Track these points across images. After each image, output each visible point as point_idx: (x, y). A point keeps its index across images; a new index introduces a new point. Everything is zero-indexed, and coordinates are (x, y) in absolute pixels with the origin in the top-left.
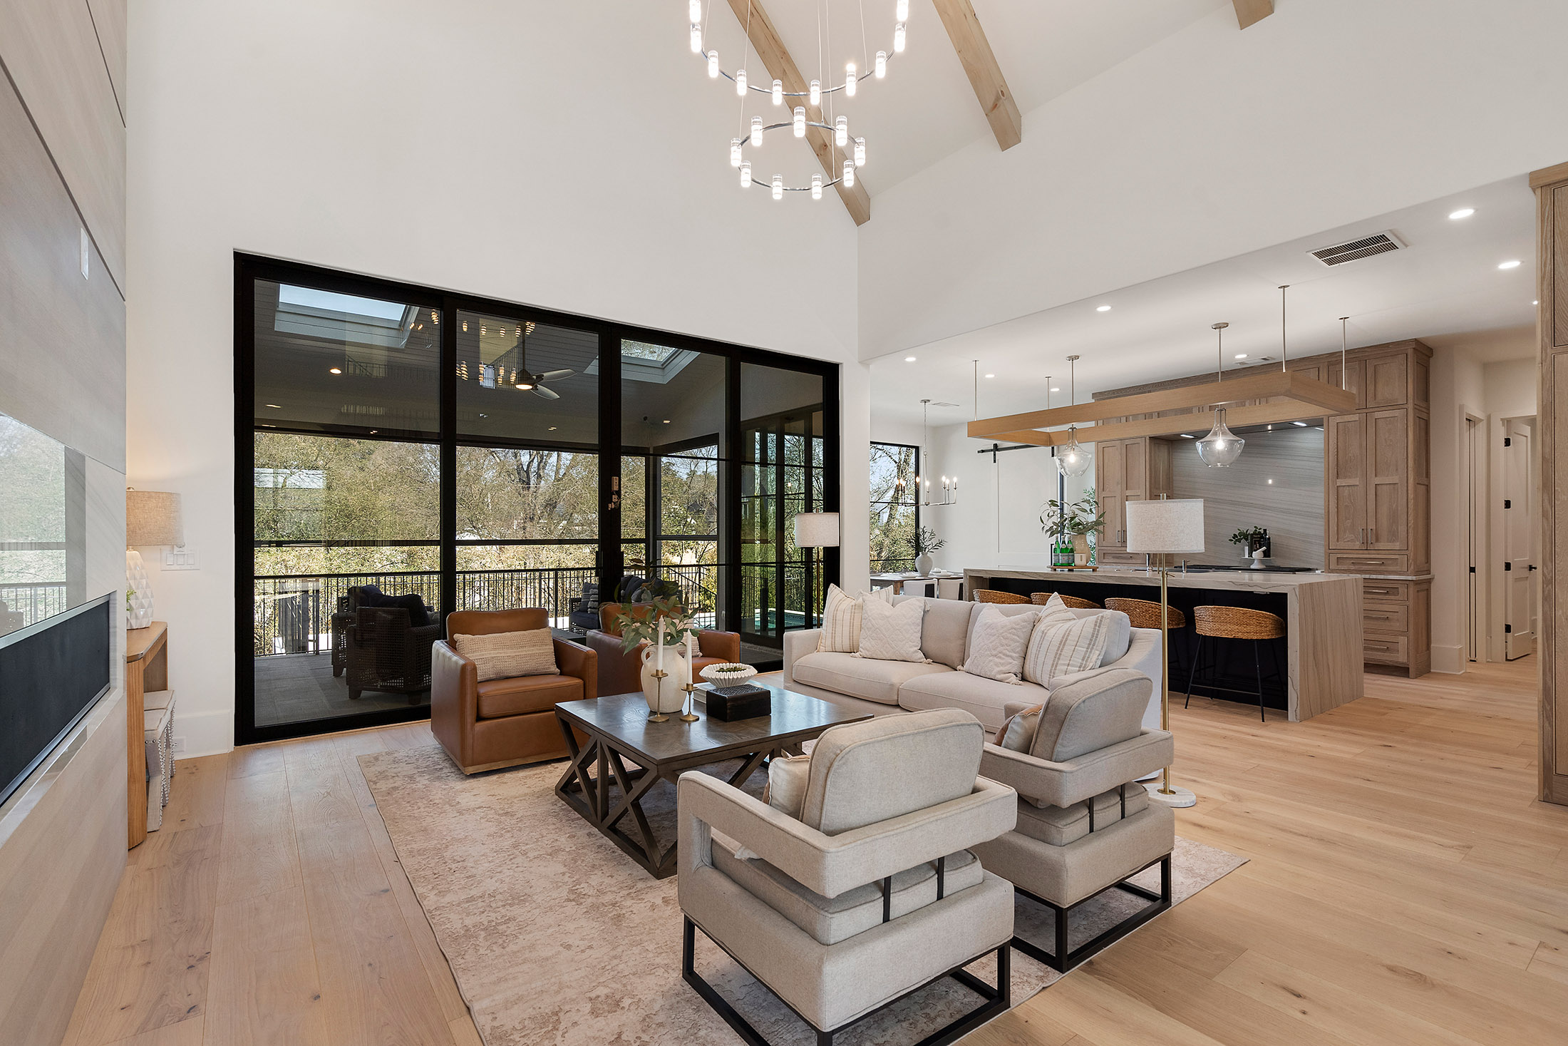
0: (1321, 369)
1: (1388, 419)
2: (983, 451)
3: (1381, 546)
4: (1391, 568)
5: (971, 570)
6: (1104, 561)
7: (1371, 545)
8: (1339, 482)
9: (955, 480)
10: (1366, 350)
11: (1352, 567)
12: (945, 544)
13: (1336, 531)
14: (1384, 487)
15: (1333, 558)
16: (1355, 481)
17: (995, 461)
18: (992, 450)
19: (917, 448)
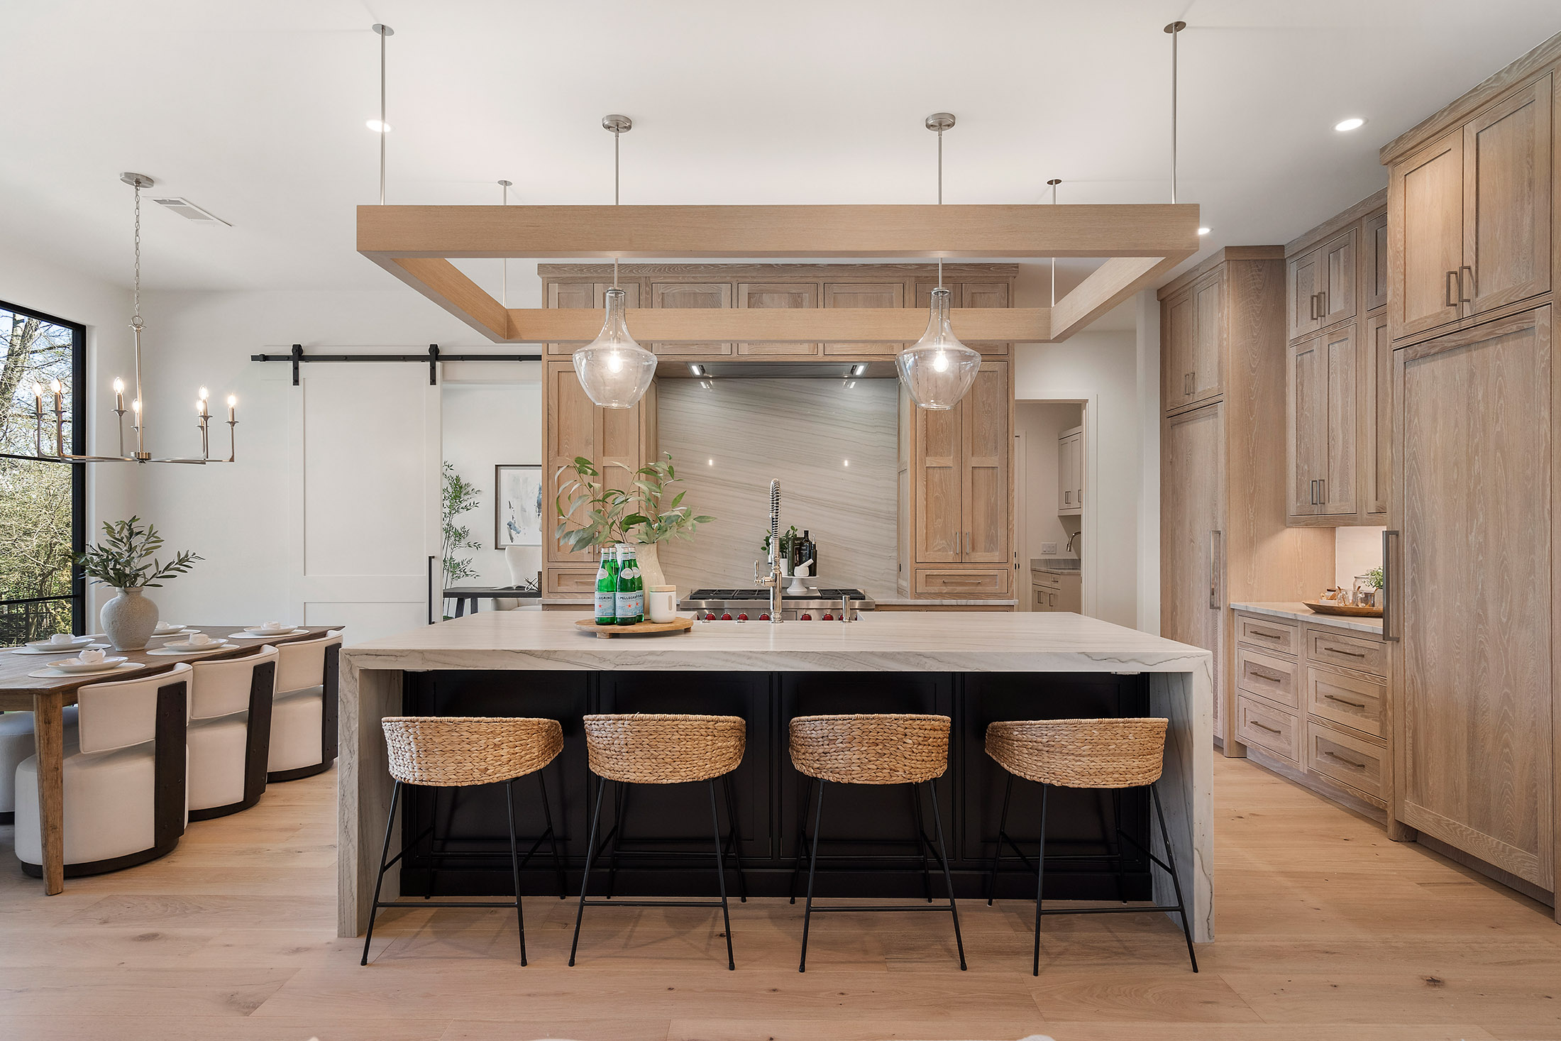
0: (907, 287)
1: (986, 374)
2: (265, 358)
3: (980, 556)
4: (989, 589)
5: (368, 654)
6: (560, 589)
7: (967, 557)
8: (931, 461)
9: (232, 401)
10: (964, 268)
11: (945, 589)
12: (196, 564)
13: (924, 536)
14: (982, 471)
15: (921, 575)
16: (948, 461)
17: (296, 382)
18: (287, 358)
19: (80, 332)
